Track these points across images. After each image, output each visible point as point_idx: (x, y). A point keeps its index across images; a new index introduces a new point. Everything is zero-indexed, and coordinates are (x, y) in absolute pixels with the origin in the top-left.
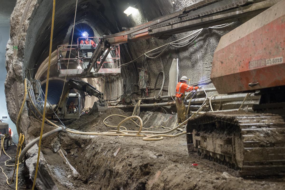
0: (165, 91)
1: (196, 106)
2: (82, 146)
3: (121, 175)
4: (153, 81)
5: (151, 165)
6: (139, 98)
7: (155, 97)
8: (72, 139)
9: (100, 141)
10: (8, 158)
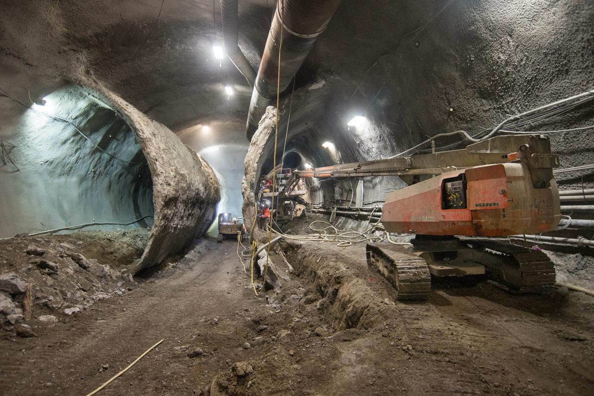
0: (354, 203)
1: (376, 218)
2: (295, 249)
3: (321, 279)
4: (345, 194)
5: (342, 278)
6: (335, 206)
7: (347, 207)
8: (288, 244)
9: (307, 247)
10: (243, 248)
